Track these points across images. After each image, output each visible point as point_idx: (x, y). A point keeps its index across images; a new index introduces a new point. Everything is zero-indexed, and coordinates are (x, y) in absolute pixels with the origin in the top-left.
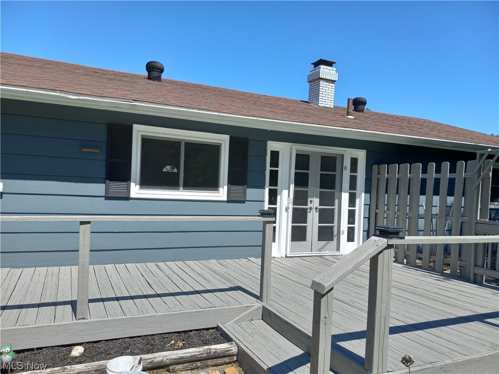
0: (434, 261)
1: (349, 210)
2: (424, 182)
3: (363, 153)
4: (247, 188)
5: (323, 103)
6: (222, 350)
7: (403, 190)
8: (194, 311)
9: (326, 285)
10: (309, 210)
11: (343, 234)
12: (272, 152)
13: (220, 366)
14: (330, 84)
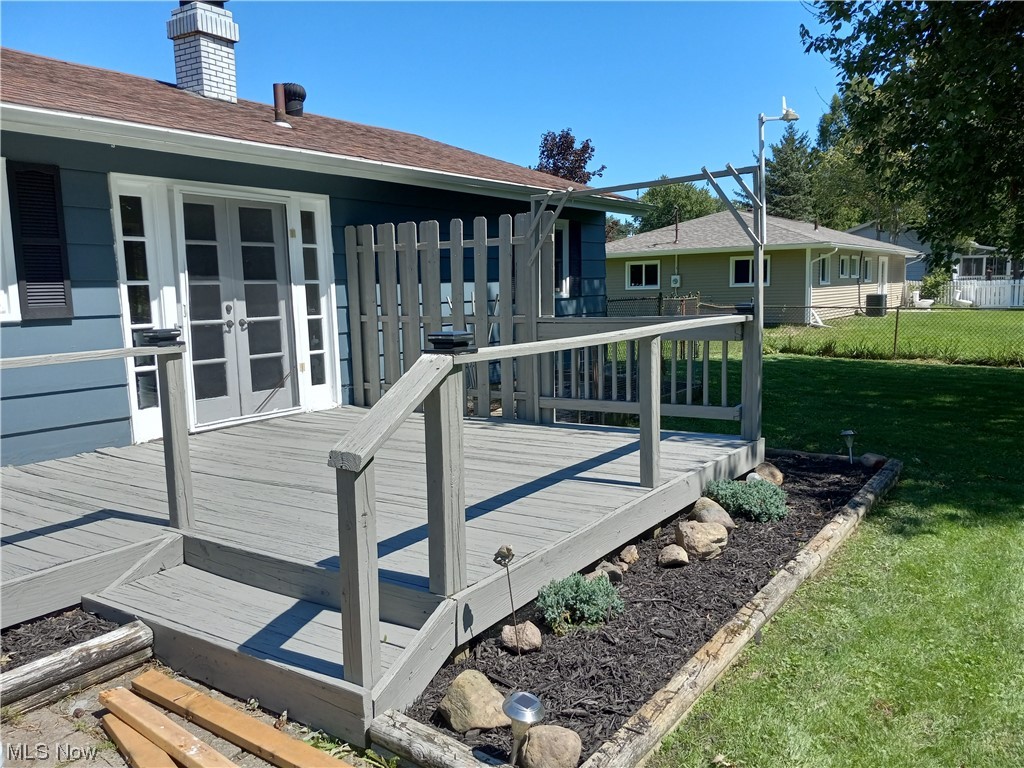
0: (475, 398)
1: (309, 321)
2: (445, 255)
3: (323, 202)
4: (73, 286)
5: (214, 89)
6: (116, 643)
7: (409, 275)
8: (18, 580)
9: (362, 454)
10: (225, 328)
11: (303, 370)
12: (123, 199)
13: (116, 679)
14: (224, 48)
